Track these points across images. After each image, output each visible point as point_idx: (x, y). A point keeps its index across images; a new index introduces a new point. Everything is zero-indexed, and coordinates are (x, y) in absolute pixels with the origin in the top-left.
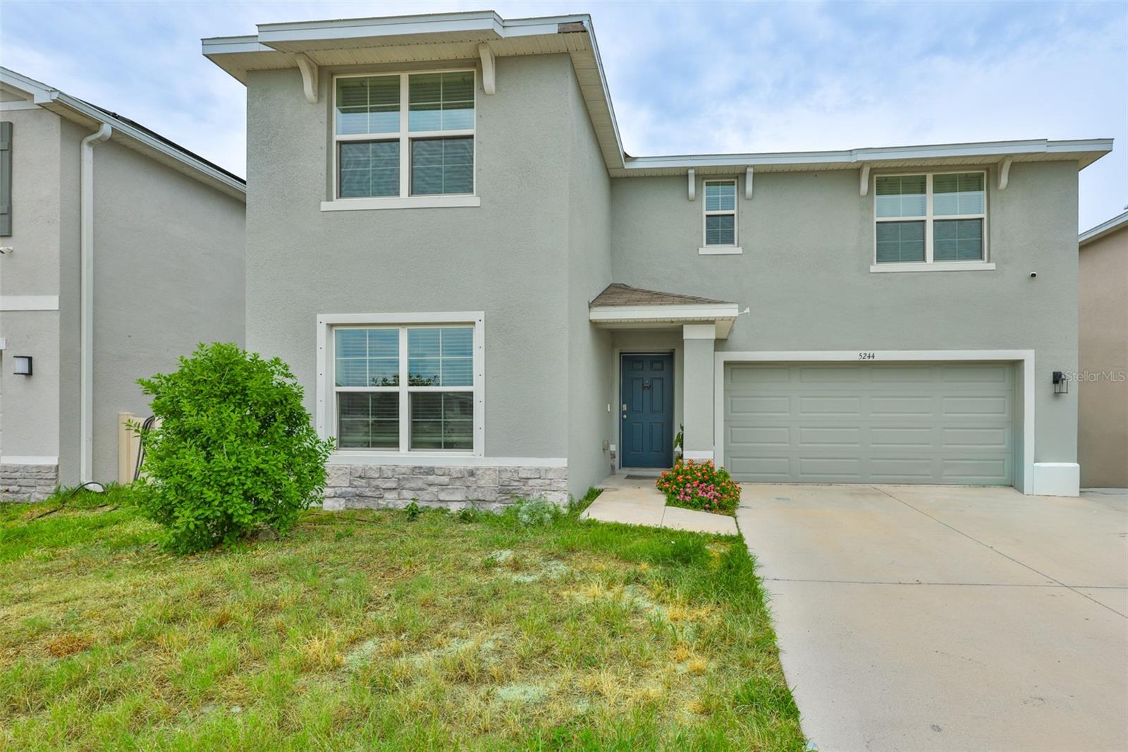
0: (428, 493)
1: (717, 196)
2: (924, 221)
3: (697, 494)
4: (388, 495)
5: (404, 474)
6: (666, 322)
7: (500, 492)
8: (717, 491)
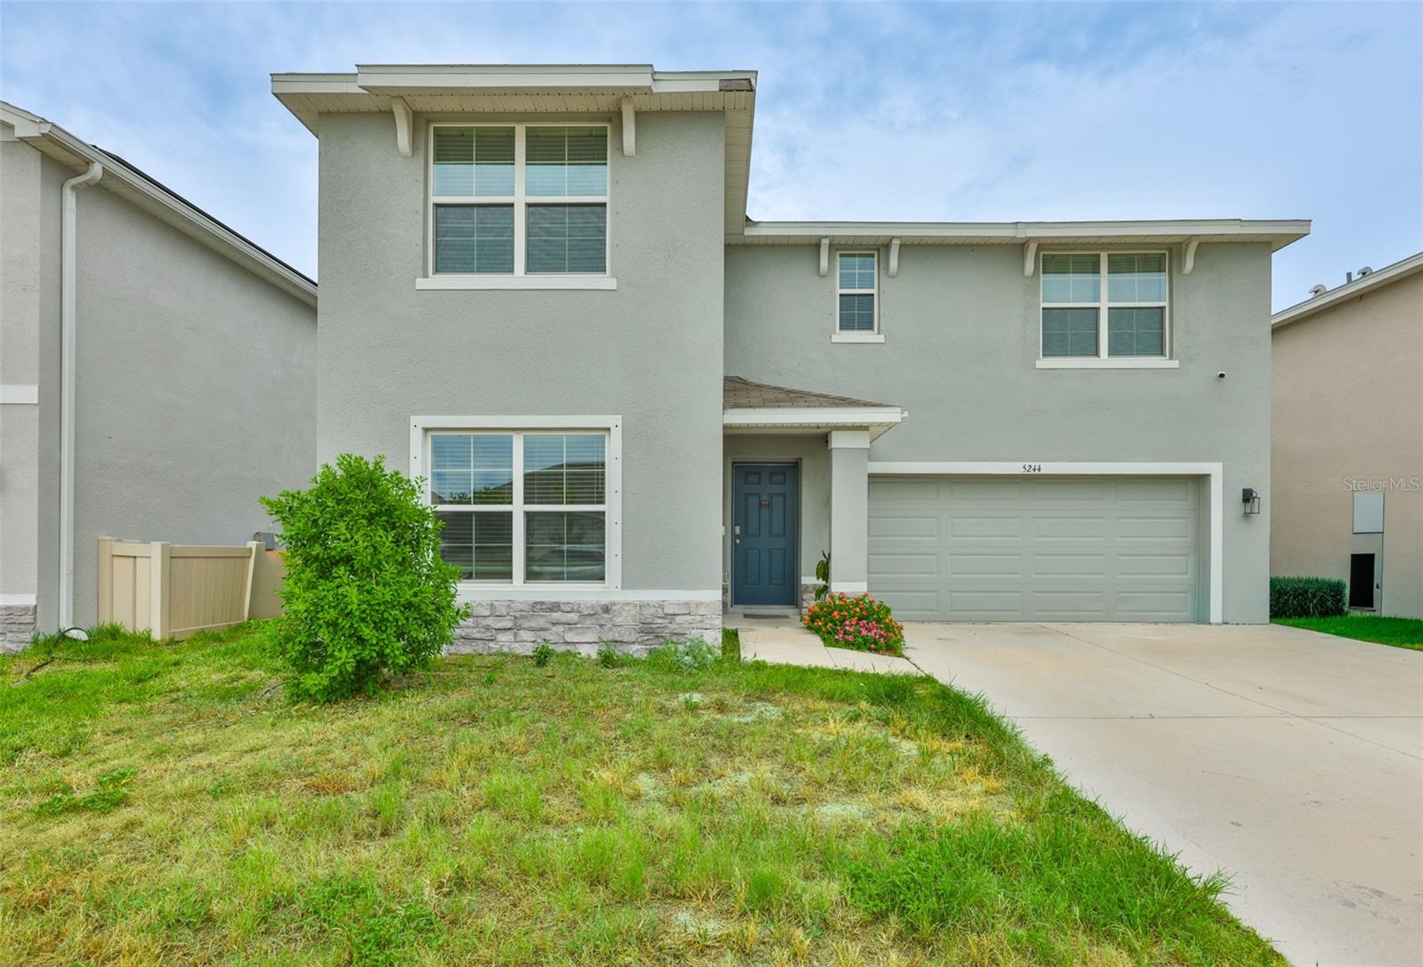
0: (551, 634)
1: (853, 271)
2: (1097, 309)
3: (860, 632)
4: (502, 637)
5: (522, 611)
6: (813, 427)
7: (642, 632)
8: (881, 629)
